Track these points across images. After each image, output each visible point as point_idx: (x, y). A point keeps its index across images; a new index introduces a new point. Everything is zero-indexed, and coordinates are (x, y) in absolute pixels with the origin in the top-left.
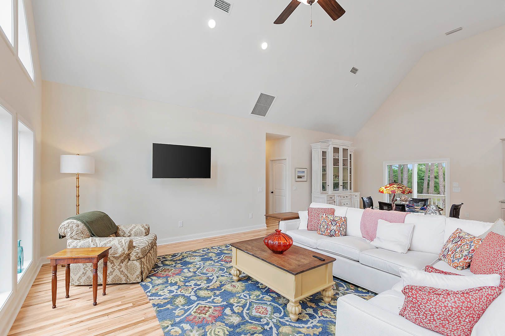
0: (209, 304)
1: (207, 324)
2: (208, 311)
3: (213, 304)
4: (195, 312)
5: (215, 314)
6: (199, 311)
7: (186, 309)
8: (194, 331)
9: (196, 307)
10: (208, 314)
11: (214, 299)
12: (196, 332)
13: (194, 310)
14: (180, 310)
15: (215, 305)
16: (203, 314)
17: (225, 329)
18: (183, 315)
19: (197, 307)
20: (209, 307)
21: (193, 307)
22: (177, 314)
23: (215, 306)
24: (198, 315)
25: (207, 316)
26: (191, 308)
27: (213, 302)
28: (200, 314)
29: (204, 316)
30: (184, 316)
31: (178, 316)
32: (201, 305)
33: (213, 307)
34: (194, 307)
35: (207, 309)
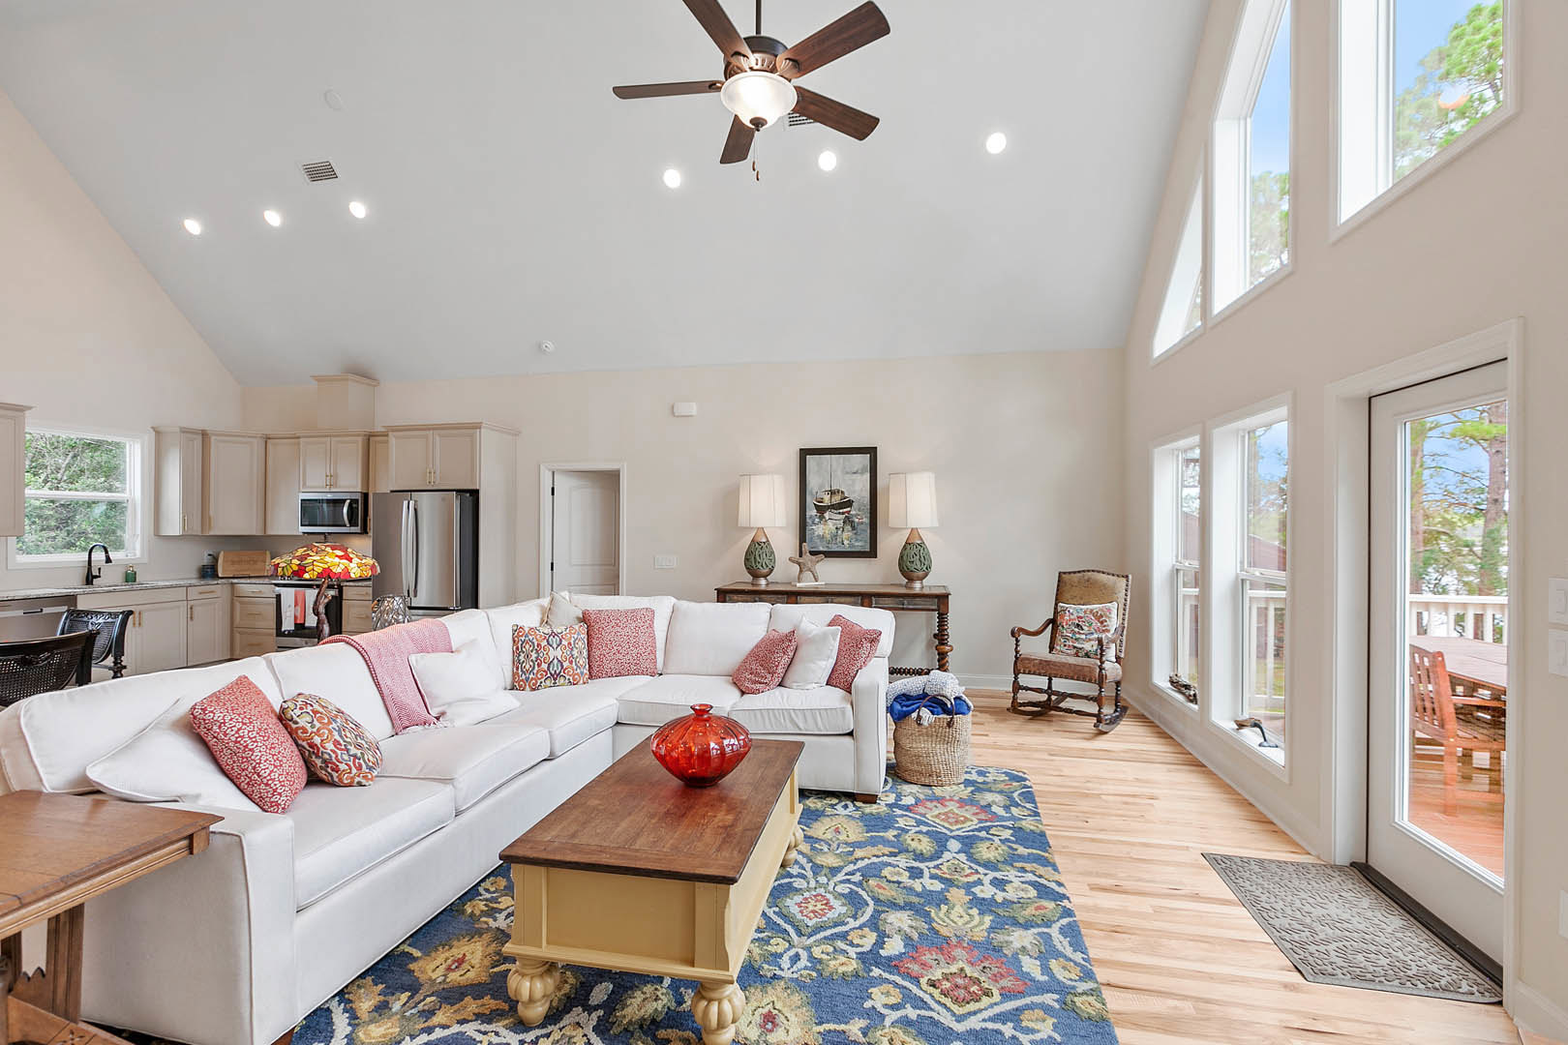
0: (927, 998)
1: (974, 945)
2: (946, 977)
3: (915, 989)
4: (988, 993)
5: (934, 957)
6: (972, 990)
7: (1011, 1025)
8: (1017, 945)
9: (975, 1013)
10: (954, 969)
11: (894, 1007)
12: (1012, 942)
13: (985, 1001)
14: (1033, 1031)
15: (906, 984)
16: (966, 976)
17: (941, 915)
18: (1028, 1007)
19: (972, 1007)
20: (934, 986)
21: (984, 1020)
22: (1050, 1021)
23: (916, 980)
24: (982, 979)
25: (961, 964)
26: (992, 1019)
27: (909, 998)
28: (977, 981)
29: (968, 970)
30: (1028, 1000)
31: (1047, 1009)
32: (955, 1008)
33: (923, 981)
34: (980, 1016)
35: (946, 985)
